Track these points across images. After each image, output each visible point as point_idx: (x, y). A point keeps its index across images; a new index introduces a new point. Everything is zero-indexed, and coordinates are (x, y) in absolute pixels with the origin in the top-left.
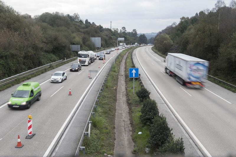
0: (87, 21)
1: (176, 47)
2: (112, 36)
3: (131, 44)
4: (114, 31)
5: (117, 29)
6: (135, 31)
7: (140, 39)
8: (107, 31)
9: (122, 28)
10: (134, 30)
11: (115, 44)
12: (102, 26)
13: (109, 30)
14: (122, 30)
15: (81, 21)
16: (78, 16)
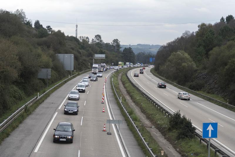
0: (37, 23)
1: (203, 74)
2: (80, 50)
3: (113, 64)
4: (81, 41)
5: (87, 38)
6: (117, 43)
7: (123, 55)
8: (71, 40)
9: (96, 36)
10: (116, 41)
11: (89, 64)
12: (62, 32)
13: (74, 39)
14: (95, 39)
15: (29, 24)
16: (23, 15)
